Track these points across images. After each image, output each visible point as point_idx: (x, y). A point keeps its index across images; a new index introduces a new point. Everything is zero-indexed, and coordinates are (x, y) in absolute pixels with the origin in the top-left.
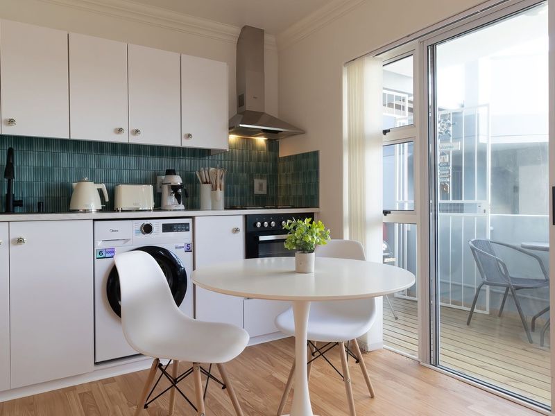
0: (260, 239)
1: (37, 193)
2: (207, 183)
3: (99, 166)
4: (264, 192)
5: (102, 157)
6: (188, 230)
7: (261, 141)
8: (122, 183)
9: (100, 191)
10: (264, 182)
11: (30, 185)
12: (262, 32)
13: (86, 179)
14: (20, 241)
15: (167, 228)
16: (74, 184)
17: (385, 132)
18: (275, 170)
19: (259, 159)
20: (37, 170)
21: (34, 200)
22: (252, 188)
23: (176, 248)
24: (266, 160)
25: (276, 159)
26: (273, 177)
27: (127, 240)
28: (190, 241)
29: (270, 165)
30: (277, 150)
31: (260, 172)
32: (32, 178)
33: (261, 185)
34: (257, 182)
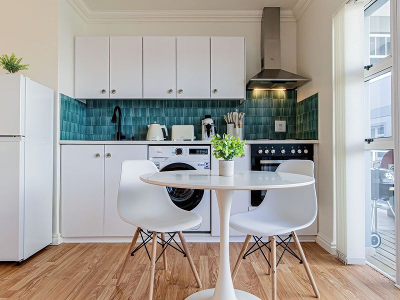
0: (261, 163)
1: (134, 132)
2: (231, 123)
3: (167, 115)
4: (284, 130)
5: (169, 110)
6: (207, 154)
7: (281, 91)
8: (174, 124)
9: (163, 130)
10: (284, 123)
11: (130, 127)
12: (279, 9)
13: (155, 122)
14: (109, 155)
15: (192, 152)
16: (149, 126)
17: (368, 68)
18: (294, 113)
19: (279, 105)
20: (134, 119)
21: (131, 136)
22: (273, 127)
23: (199, 165)
24: (286, 105)
25: (294, 105)
26: (291, 119)
27: (166, 158)
28: (208, 161)
29: (289, 110)
30: (296, 97)
31: (279, 115)
32: (131, 124)
33: (281, 125)
34: (277, 123)
